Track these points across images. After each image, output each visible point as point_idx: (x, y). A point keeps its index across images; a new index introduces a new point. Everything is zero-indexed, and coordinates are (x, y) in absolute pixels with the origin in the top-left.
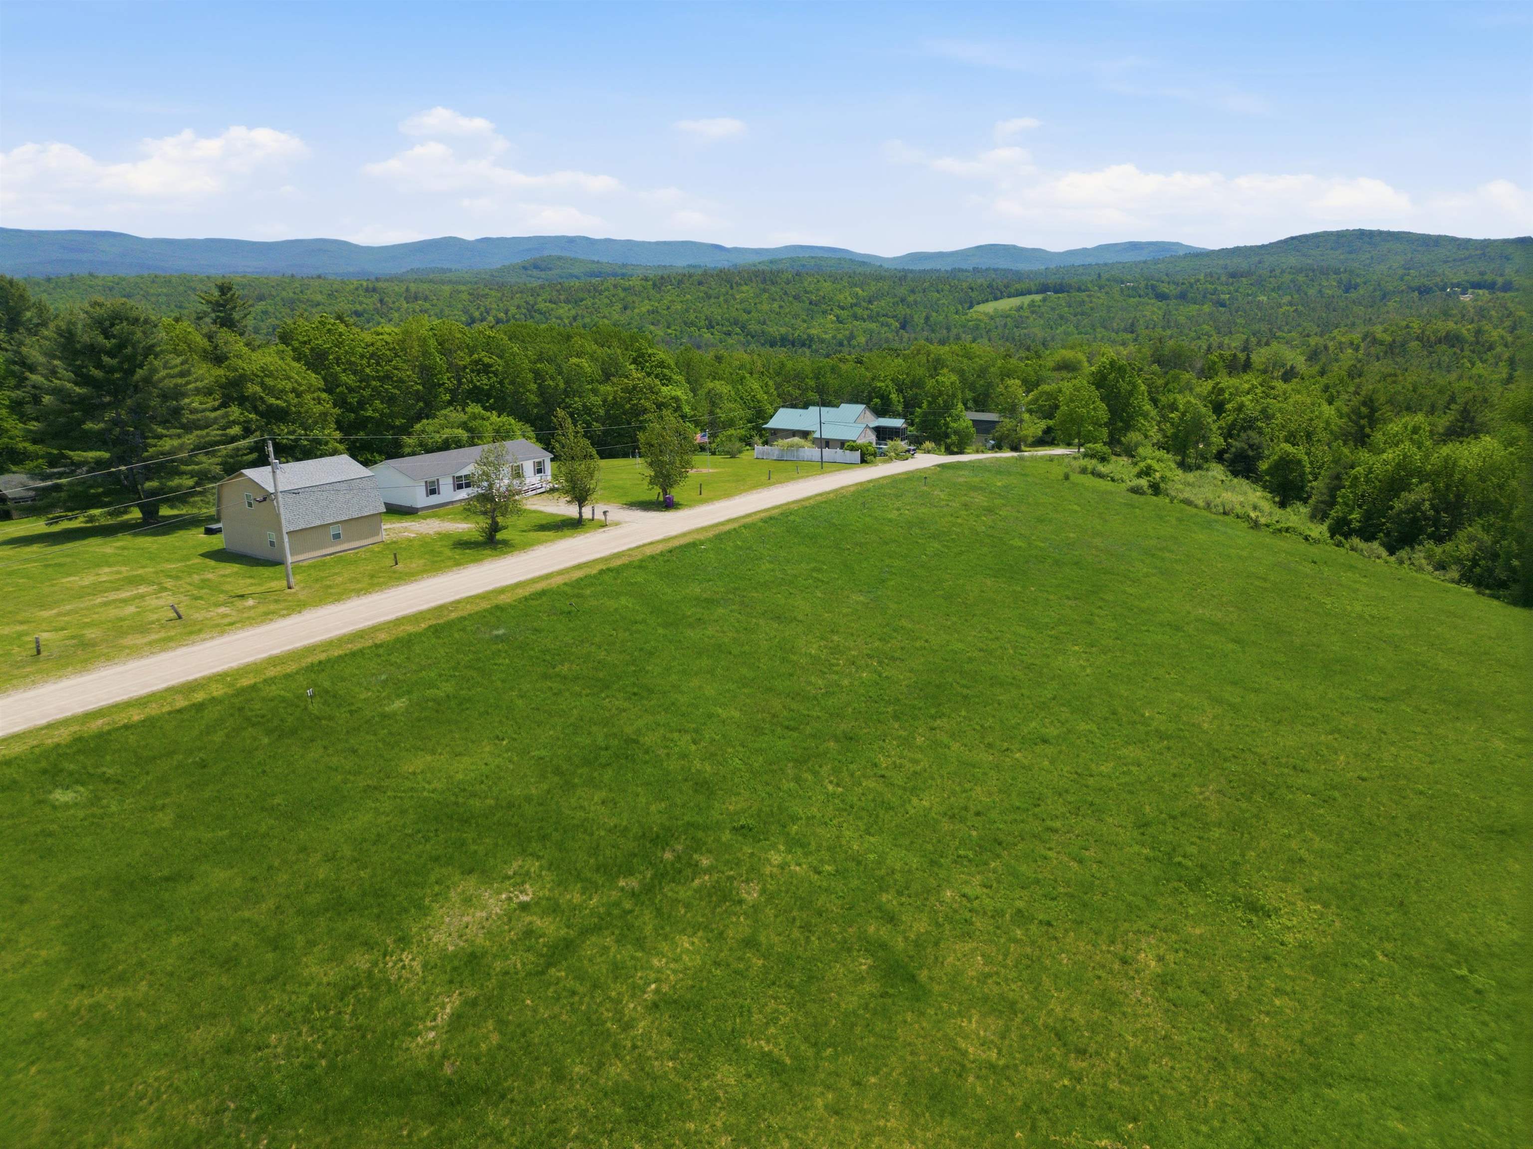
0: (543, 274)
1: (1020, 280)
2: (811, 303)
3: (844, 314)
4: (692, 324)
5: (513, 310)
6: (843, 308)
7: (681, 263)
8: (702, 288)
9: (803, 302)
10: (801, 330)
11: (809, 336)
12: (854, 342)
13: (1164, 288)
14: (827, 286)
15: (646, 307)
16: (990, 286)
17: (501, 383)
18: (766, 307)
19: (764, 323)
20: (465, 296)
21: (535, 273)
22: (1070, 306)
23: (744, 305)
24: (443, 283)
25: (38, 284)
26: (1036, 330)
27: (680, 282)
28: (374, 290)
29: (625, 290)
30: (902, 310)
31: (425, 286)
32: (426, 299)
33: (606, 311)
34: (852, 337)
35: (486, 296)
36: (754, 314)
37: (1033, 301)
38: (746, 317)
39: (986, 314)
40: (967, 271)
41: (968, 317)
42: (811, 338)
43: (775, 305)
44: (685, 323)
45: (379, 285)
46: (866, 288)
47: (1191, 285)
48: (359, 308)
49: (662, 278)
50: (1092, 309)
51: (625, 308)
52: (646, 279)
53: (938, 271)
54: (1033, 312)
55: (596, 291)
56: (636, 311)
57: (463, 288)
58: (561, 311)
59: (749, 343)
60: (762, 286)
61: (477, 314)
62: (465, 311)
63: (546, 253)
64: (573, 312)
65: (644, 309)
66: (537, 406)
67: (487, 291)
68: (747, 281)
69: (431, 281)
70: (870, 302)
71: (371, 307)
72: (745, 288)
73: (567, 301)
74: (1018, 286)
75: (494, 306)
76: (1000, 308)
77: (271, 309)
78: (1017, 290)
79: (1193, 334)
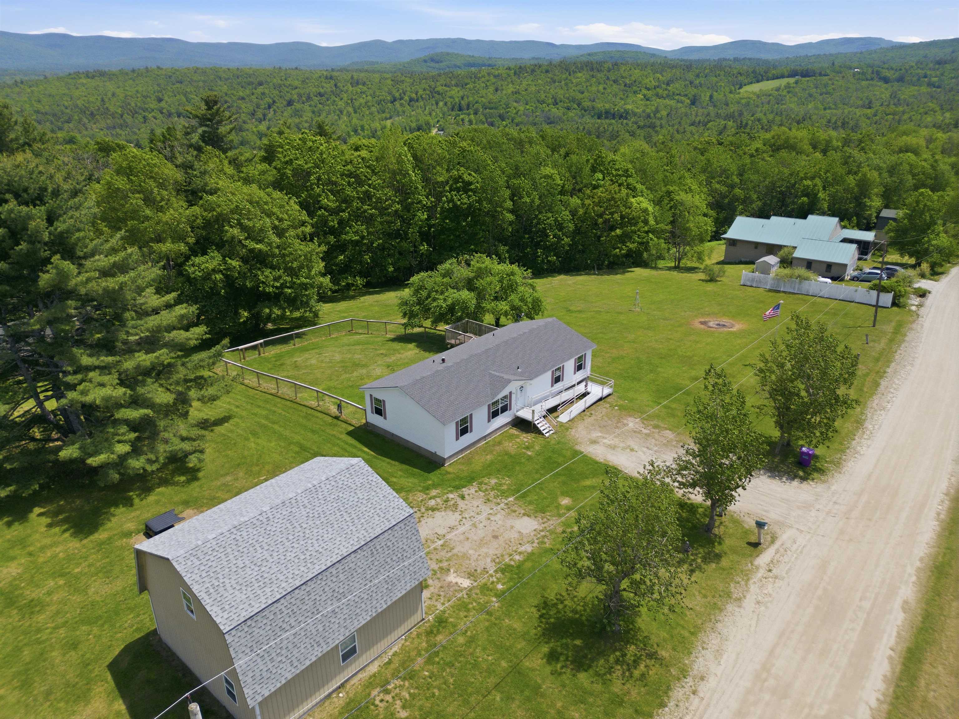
0: (437, 65)
1: (775, 67)
2: (625, 86)
3: (649, 94)
4: (543, 102)
5: (421, 92)
6: (648, 89)
7: (527, 56)
8: (550, 75)
9: (620, 84)
10: (620, 106)
11: (625, 110)
12: (658, 115)
13: (888, 74)
14: (637, 73)
15: (511, 89)
16: (754, 72)
17: (479, 201)
18: (594, 88)
19: (594, 101)
20: (389, 82)
21: (432, 64)
22: (816, 88)
23: (579, 88)
24: (374, 72)
25: (127, 74)
26: (792, 106)
27: (533, 71)
28: (331, 78)
29: (495, 76)
30: (692, 91)
31: (362, 75)
32: (364, 84)
33: (483, 92)
34: (657, 111)
35: (402, 82)
36: (586, 94)
37: (788, 83)
38: (581, 96)
39: (754, 94)
40: (729, 60)
41: (741, 96)
42: (627, 112)
43: (601, 87)
44: (538, 101)
45: (335, 74)
46: (664, 74)
47: (907, 71)
48: (322, 91)
49: (520, 67)
50: (834, 89)
51: (497, 90)
52: (509, 69)
53: (709, 60)
54: (789, 92)
55: (476, 77)
56: (504, 92)
57: (386, 75)
58: (453, 92)
59: (583, 116)
60: (591, 73)
61: (397, 95)
62: (390, 93)
63: (439, 50)
64: (461, 93)
65: (509, 91)
66: (511, 223)
67: (403, 78)
68: (581, 69)
69: (366, 71)
70: (668, 84)
71: (329, 89)
72: (579, 75)
73: (457, 85)
74: (774, 72)
75: (409, 89)
76: (764, 89)
77: (267, 91)
78: (774, 75)
79: (922, 110)
